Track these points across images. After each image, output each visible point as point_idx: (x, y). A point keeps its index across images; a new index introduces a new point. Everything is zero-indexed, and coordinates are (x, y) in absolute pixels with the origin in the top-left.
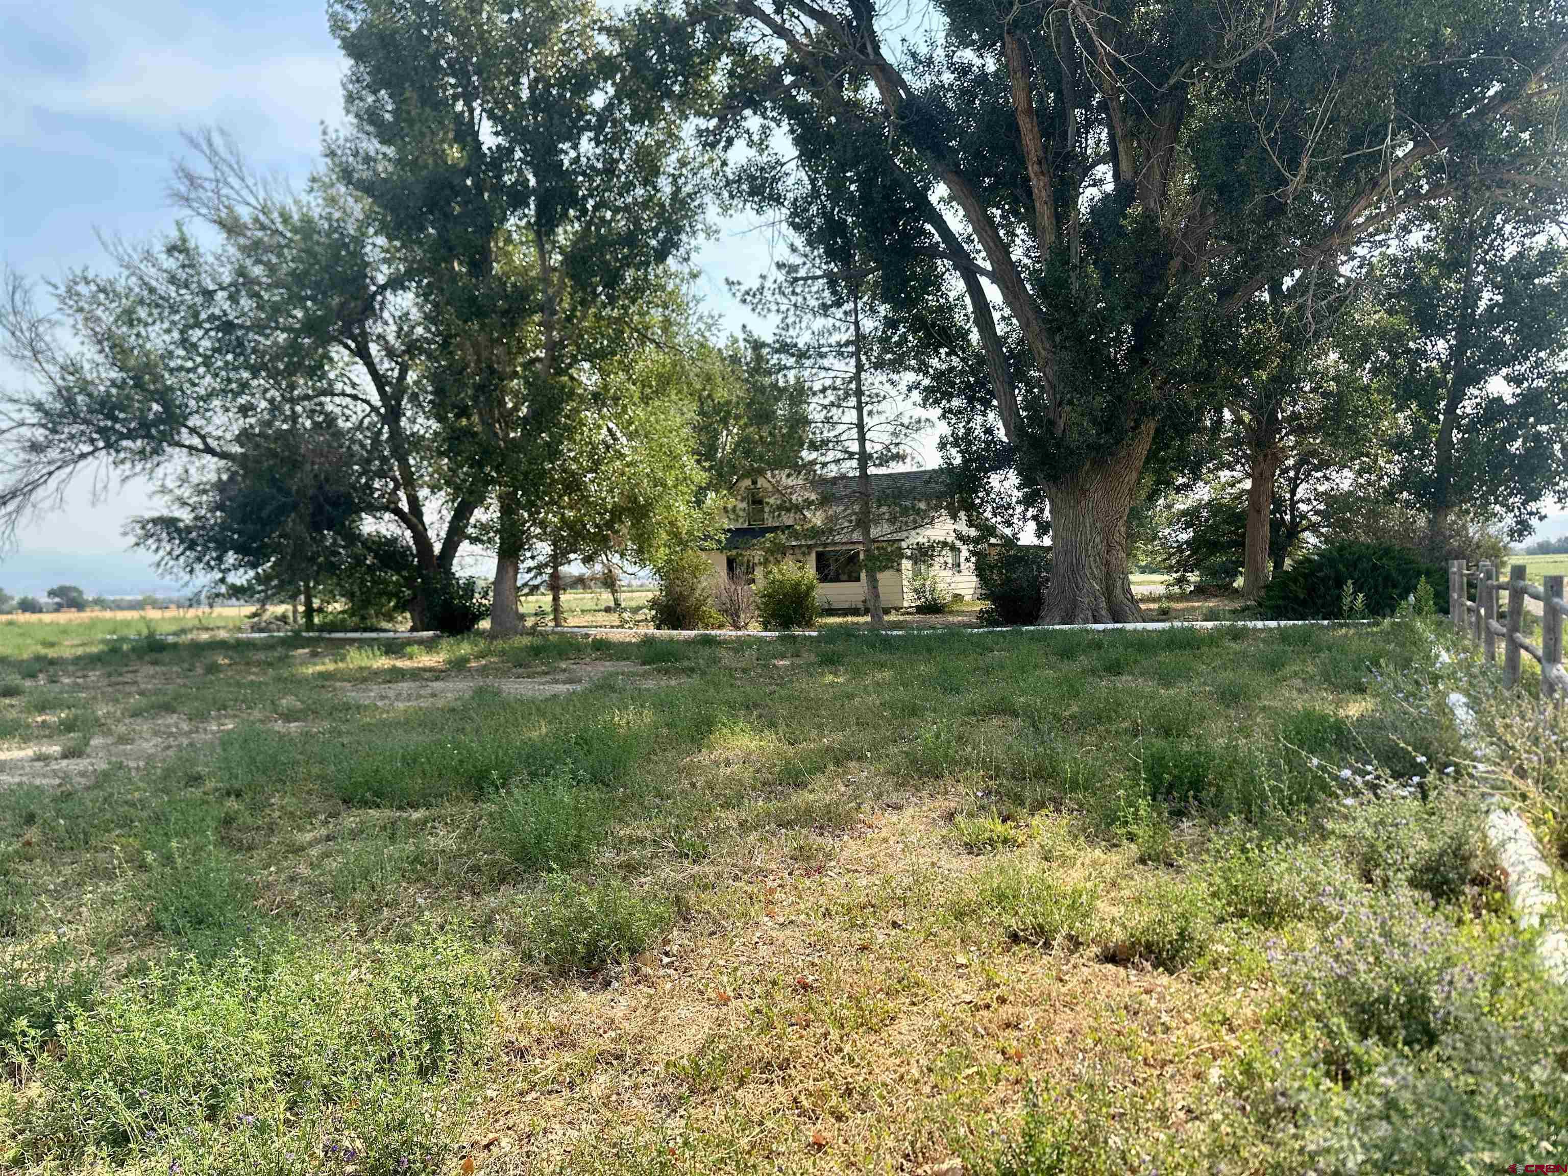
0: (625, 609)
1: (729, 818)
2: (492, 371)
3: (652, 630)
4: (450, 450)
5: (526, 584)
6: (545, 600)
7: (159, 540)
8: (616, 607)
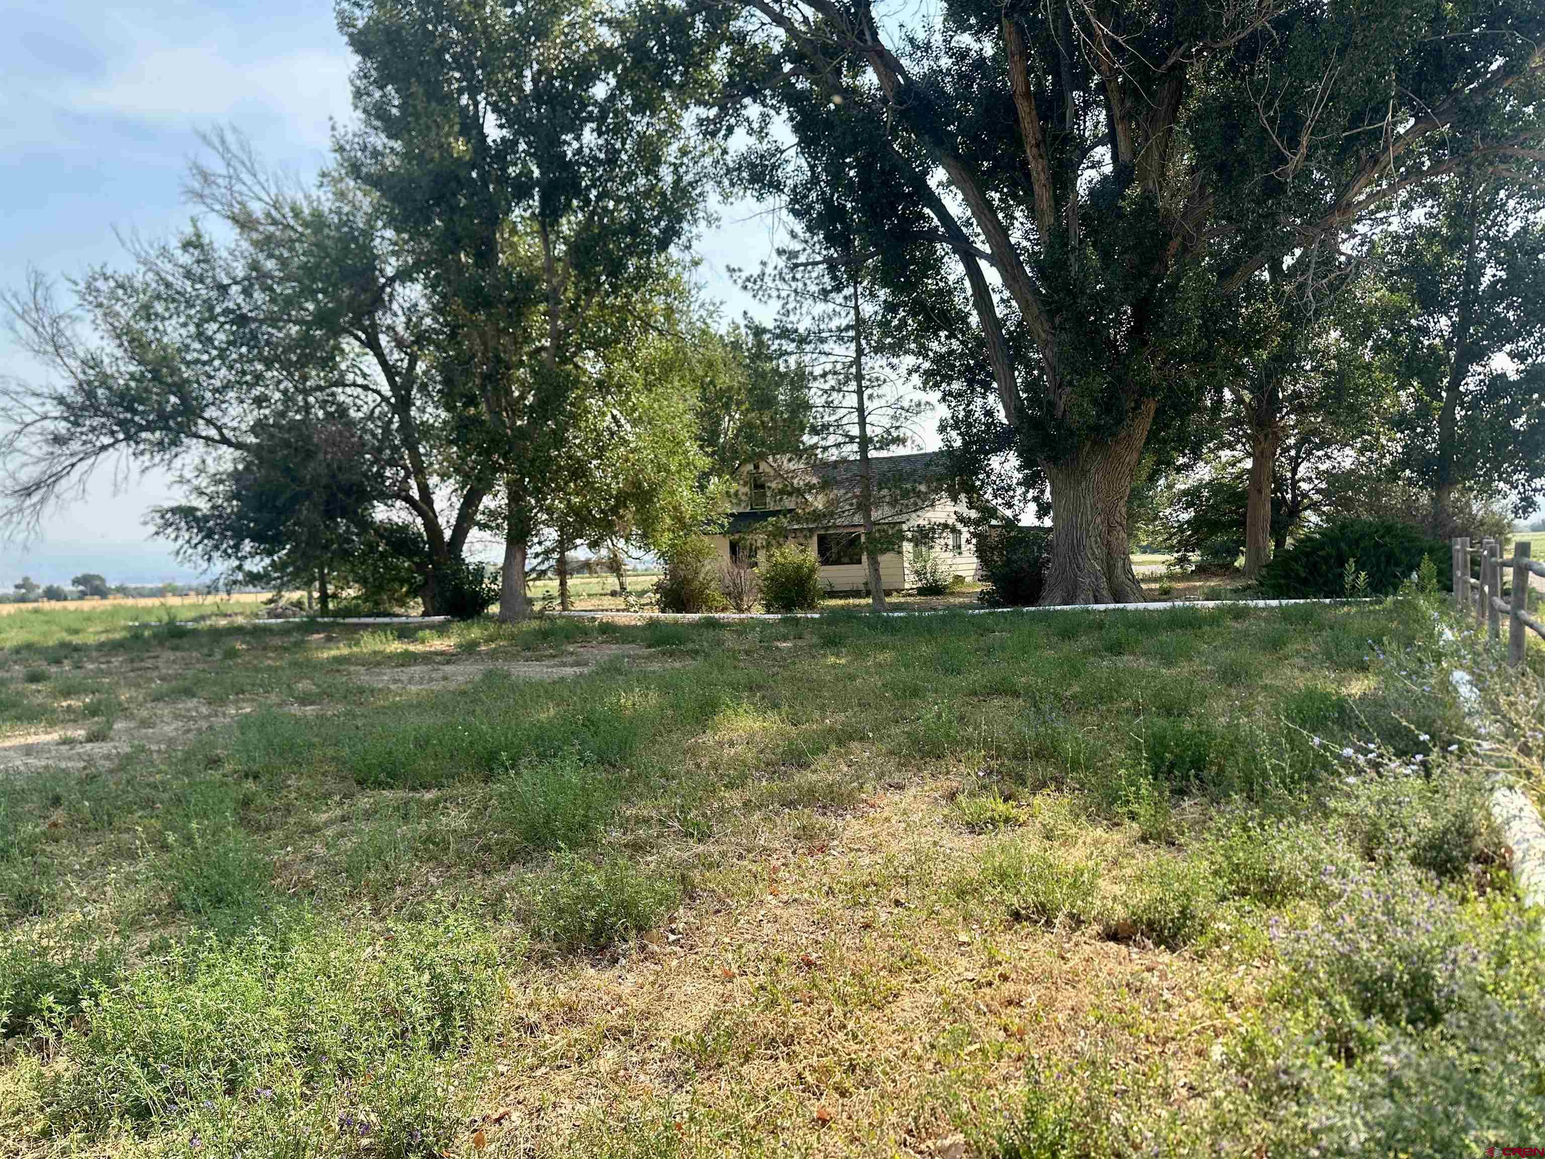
0: (630, 593)
1: (734, 798)
2: (499, 360)
3: (656, 614)
4: (458, 438)
5: (533, 570)
6: (553, 585)
7: (178, 529)
8: (622, 591)
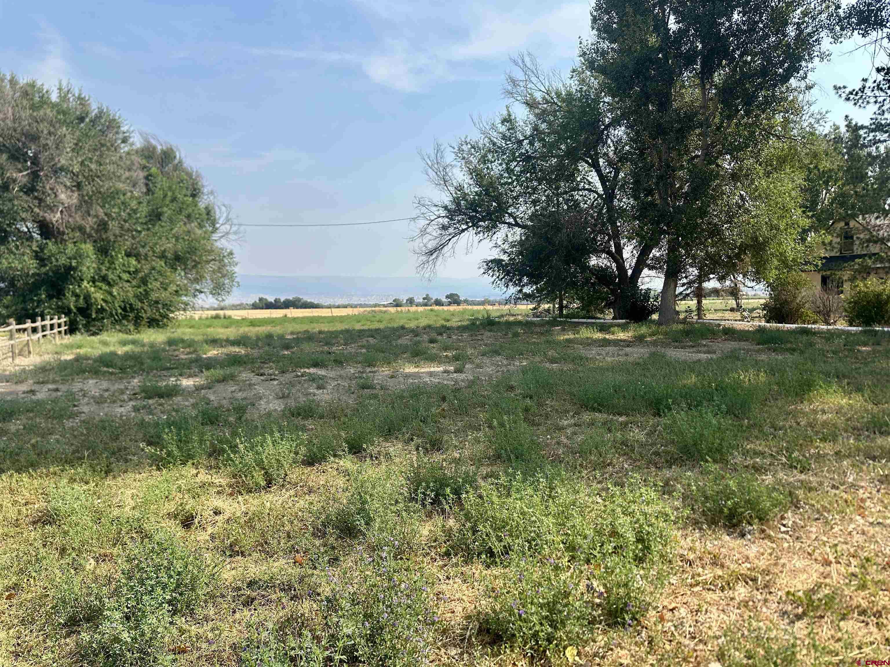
0: (744, 310)
3: (763, 323)
4: (640, 215)
5: (681, 293)
6: (693, 303)
7: (494, 271)
8: (739, 308)
